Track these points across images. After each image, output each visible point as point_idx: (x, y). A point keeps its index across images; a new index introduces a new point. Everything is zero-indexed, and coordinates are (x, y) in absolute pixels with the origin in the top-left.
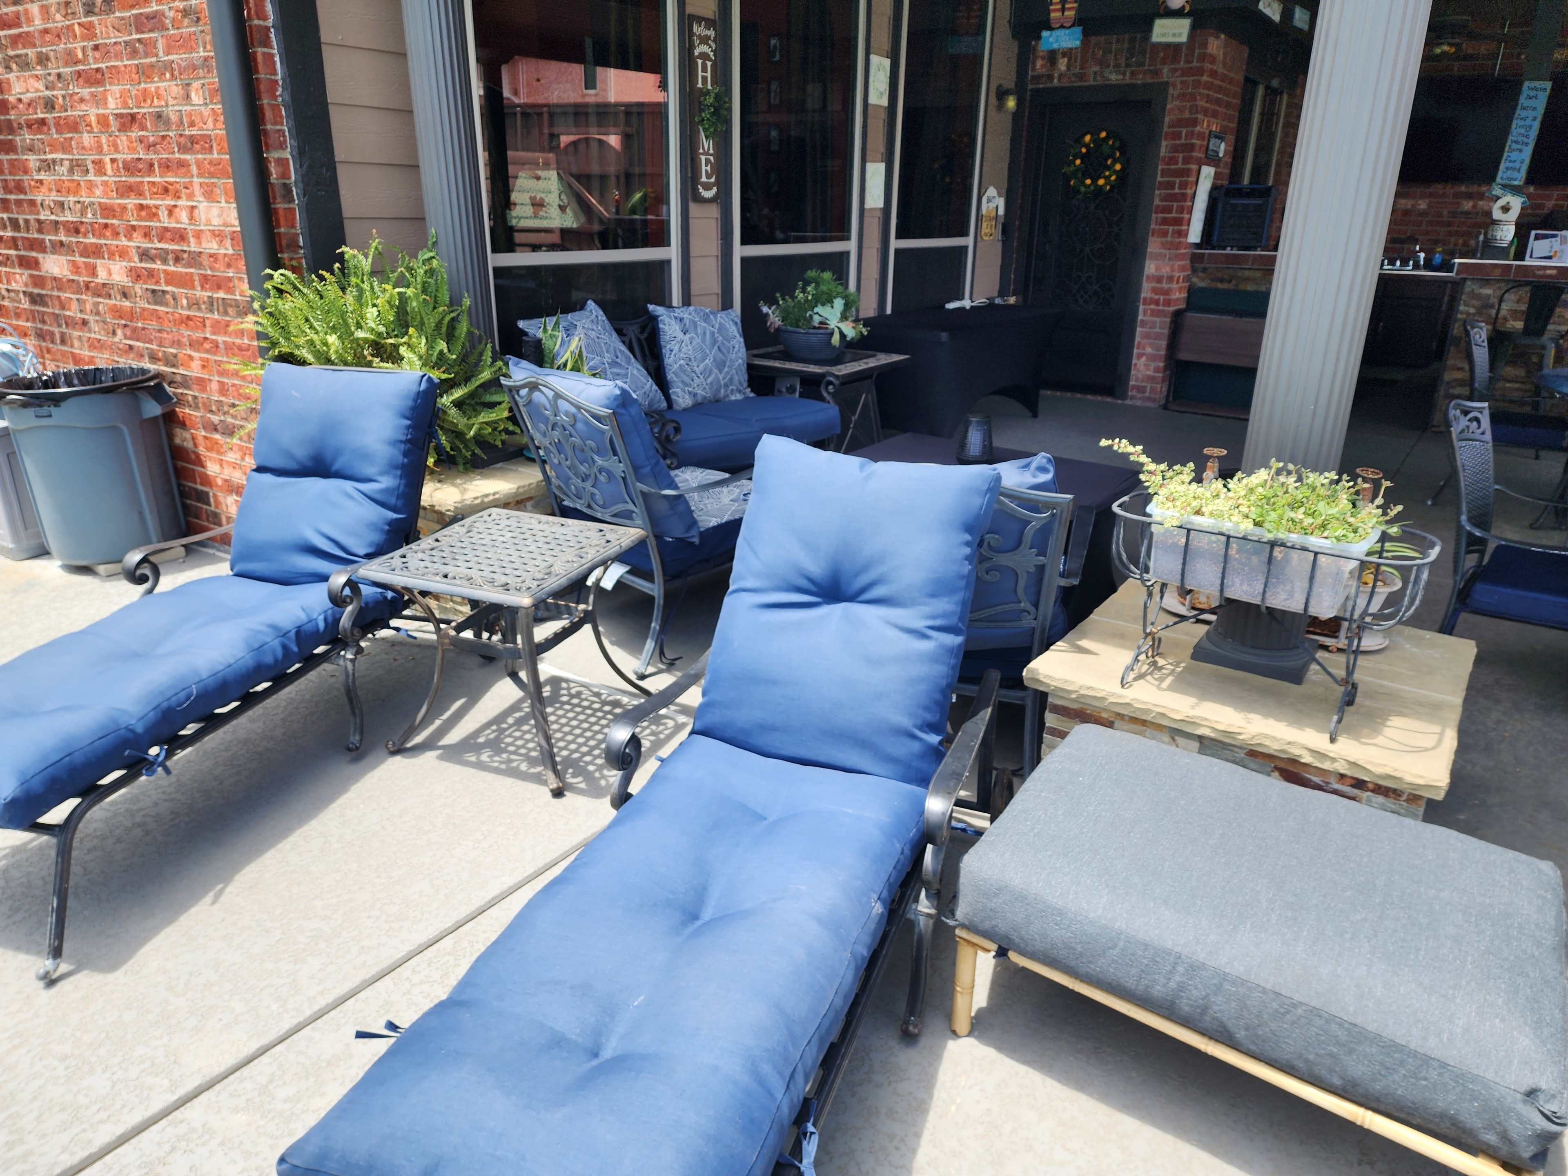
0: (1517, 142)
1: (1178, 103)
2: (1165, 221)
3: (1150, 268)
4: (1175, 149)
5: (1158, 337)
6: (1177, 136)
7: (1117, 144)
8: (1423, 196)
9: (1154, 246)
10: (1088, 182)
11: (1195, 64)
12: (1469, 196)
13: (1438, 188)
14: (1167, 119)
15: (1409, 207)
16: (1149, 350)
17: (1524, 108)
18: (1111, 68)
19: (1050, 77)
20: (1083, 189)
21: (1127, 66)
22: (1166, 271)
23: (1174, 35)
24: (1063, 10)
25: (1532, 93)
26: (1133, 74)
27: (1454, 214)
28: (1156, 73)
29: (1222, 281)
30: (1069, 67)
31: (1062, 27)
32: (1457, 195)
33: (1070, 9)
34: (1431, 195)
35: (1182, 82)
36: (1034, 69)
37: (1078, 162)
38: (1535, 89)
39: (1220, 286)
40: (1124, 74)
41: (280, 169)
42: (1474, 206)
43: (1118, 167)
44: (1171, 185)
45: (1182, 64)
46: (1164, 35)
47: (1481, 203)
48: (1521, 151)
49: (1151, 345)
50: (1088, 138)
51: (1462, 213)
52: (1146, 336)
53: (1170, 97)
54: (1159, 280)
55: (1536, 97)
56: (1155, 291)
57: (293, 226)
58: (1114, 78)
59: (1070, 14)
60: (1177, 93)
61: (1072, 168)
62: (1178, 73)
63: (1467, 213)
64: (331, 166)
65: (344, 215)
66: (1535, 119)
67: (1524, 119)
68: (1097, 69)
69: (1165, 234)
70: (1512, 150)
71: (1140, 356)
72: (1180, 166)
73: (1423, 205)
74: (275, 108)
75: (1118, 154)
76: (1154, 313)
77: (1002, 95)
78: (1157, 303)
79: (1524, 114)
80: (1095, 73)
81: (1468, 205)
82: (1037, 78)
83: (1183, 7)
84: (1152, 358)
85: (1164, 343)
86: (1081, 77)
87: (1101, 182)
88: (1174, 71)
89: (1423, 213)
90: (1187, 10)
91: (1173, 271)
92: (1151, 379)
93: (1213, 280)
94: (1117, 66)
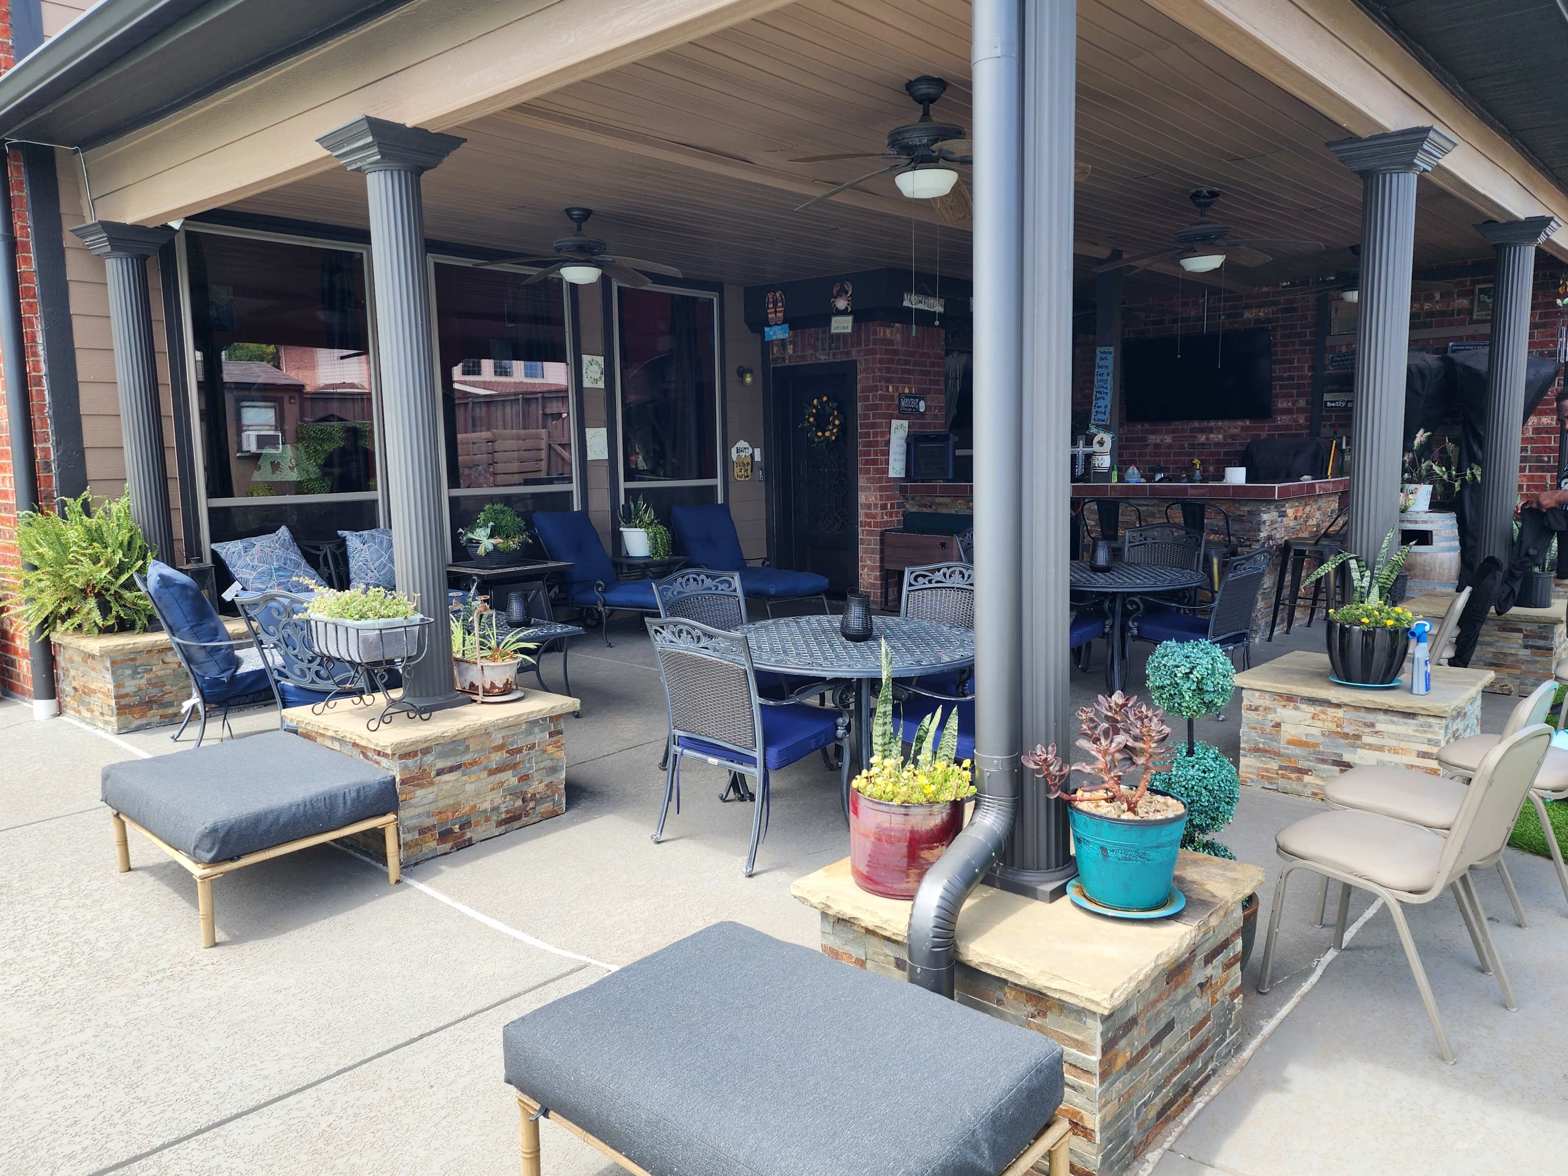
0: (1099, 392)
1: (864, 375)
2: (867, 462)
3: (862, 498)
4: (867, 408)
5: (873, 551)
6: (867, 399)
7: (835, 405)
8: (1167, 432)
9: (862, 482)
10: (820, 434)
11: (871, 347)
12: (1202, 430)
13: (1178, 425)
14: (859, 387)
15: (1159, 441)
16: (868, 562)
17: (1100, 367)
18: (820, 351)
19: (784, 359)
20: (816, 440)
21: (830, 349)
22: (872, 500)
23: (843, 328)
24: (776, 312)
25: (1103, 356)
26: (834, 355)
27: (1192, 446)
28: (848, 353)
29: (925, 506)
30: (794, 352)
31: (776, 324)
32: (1192, 430)
33: (780, 312)
34: (1173, 431)
35: (865, 360)
36: (773, 354)
37: (811, 419)
38: (1104, 352)
39: (925, 510)
40: (829, 355)
41: (43, 454)
42: (1207, 439)
43: (837, 422)
44: (867, 435)
45: (863, 347)
46: (838, 328)
47: (1212, 436)
48: (1103, 399)
49: (870, 559)
50: (815, 401)
51: (1198, 444)
52: (866, 551)
53: (858, 371)
54: (869, 506)
55: (1106, 358)
56: (867, 515)
57: (50, 486)
58: (823, 358)
59: (780, 315)
60: (862, 367)
61: (806, 424)
62: (862, 353)
63: (1203, 444)
64: (82, 452)
65: (88, 478)
66: (1108, 374)
67: (1101, 375)
68: (812, 352)
69: (868, 471)
70: (1097, 399)
71: (864, 567)
72: (871, 420)
73: (1168, 439)
74: (43, 420)
75: (836, 413)
76: (870, 533)
77: (741, 373)
78: (869, 524)
79: (1101, 371)
80: (811, 355)
81: (1202, 438)
82: (775, 360)
83: (847, 308)
84: (872, 569)
85: (878, 557)
86: (803, 358)
87: (827, 434)
88: (859, 352)
89: (1170, 446)
90: (849, 310)
91: (876, 499)
92: (873, 585)
93: (920, 506)
94: (823, 350)
